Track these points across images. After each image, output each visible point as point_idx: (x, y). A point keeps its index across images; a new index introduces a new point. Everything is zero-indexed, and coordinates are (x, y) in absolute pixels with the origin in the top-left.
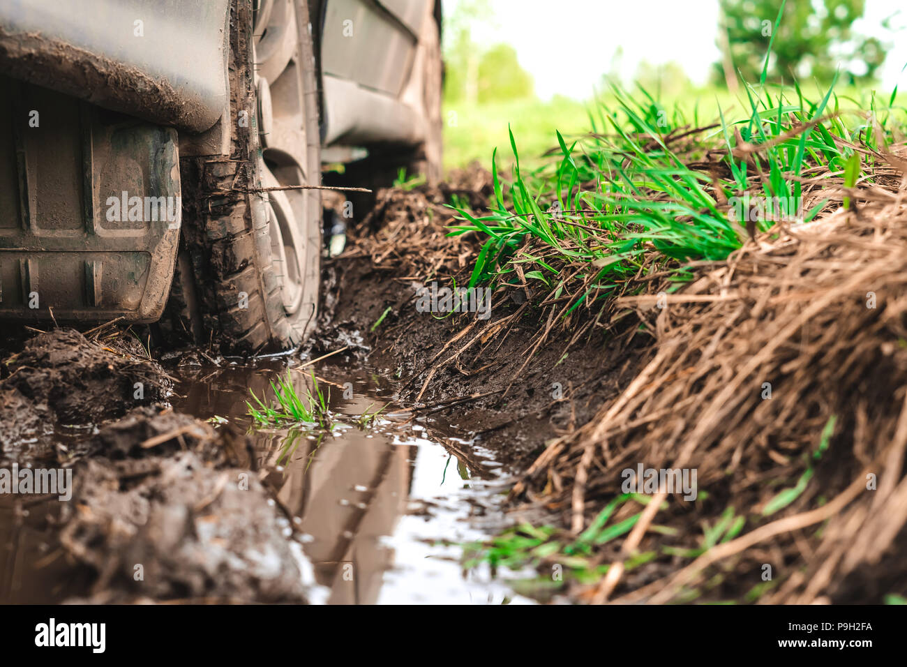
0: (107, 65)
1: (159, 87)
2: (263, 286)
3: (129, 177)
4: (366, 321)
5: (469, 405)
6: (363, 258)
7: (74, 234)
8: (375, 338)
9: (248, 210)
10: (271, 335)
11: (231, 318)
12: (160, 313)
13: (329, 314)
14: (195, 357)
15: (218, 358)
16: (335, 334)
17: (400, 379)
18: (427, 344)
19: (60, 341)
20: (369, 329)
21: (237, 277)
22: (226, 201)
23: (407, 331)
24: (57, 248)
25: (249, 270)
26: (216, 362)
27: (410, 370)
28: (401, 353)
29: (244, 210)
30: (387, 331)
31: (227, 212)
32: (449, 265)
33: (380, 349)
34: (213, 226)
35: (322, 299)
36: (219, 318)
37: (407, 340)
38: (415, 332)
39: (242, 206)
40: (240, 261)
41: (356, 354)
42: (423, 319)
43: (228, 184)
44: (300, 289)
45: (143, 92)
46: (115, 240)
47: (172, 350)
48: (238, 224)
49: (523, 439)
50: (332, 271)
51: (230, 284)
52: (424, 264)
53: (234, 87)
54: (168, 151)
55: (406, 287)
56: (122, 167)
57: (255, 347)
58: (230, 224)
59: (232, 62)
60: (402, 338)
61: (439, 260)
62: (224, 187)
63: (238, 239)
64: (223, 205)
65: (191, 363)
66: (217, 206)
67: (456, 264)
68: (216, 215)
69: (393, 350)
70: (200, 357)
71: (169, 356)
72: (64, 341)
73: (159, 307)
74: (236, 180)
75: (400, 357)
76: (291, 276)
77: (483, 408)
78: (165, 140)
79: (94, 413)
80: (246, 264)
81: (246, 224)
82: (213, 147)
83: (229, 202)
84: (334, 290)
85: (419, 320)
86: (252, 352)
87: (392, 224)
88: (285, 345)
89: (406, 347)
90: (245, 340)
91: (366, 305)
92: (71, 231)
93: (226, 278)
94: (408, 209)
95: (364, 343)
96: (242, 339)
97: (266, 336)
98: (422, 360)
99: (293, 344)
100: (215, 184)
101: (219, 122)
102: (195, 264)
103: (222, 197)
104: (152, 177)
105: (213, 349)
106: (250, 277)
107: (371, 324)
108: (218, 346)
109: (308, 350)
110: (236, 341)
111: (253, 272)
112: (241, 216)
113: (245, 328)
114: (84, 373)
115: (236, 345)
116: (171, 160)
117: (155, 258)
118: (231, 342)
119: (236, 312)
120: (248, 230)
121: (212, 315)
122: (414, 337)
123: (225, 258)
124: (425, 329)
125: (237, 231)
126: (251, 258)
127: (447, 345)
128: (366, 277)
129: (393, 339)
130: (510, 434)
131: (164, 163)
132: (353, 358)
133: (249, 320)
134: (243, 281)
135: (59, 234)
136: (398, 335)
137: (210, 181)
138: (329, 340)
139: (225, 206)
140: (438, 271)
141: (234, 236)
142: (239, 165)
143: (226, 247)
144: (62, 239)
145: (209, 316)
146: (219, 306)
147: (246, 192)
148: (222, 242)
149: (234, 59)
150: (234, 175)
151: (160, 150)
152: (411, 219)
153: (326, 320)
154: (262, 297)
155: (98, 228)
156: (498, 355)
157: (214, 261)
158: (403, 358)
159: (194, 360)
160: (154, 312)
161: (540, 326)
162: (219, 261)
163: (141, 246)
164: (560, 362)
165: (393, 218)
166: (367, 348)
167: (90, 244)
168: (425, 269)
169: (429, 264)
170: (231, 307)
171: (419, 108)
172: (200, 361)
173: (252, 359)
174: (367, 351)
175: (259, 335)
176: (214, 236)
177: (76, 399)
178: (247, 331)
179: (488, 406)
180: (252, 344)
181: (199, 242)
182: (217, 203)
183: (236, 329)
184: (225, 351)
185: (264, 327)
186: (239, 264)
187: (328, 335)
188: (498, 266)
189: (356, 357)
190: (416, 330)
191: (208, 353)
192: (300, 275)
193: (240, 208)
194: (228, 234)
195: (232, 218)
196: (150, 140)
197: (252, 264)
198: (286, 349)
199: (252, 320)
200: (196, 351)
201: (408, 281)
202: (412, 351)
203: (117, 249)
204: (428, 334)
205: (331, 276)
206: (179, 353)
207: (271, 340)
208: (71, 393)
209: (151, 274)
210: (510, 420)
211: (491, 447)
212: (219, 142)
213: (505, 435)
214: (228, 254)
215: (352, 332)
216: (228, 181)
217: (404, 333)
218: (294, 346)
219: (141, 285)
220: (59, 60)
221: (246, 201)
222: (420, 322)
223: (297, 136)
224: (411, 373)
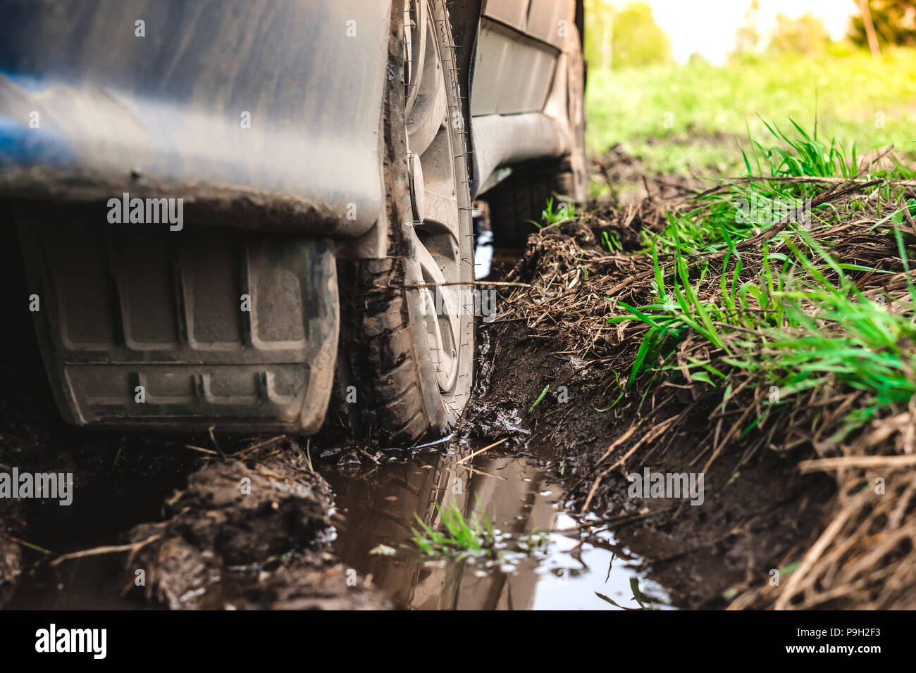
0: (264, 197)
1: (317, 207)
2: (421, 378)
3: (286, 289)
4: (523, 398)
5: (637, 523)
6: (517, 322)
7: (231, 347)
8: (535, 420)
9: (405, 304)
10: (430, 424)
11: (389, 412)
12: (319, 425)
13: (485, 384)
14: (354, 454)
15: (378, 454)
16: (493, 416)
17: (562, 477)
18: (589, 435)
19: (223, 476)
20: (528, 408)
21: (395, 371)
22: (382, 298)
23: (567, 416)
24: (214, 360)
25: (407, 363)
26: (375, 459)
27: (573, 467)
28: (562, 444)
29: (400, 305)
30: (546, 414)
31: (385, 308)
32: (607, 337)
33: (541, 436)
34: (370, 323)
35: (477, 367)
36: (377, 413)
37: (567, 427)
38: (575, 419)
39: (398, 300)
40: (397, 355)
41: (515, 439)
42: (584, 404)
43: (385, 280)
44: (456, 360)
45: (301, 214)
46: (272, 352)
47: (330, 447)
48: (395, 318)
49: (698, 578)
50: (486, 335)
51: (388, 379)
52: (581, 335)
53: (388, 181)
54: (325, 261)
55: (564, 362)
56: (279, 278)
57: (414, 437)
58: (387, 319)
59: (386, 156)
60: (562, 425)
61: (597, 330)
62: (380, 284)
63: (395, 334)
64: (380, 302)
65: (351, 461)
66: (373, 303)
67: (615, 337)
68: (372, 312)
69: (554, 439)
70: (359, 454)
71: (328, 453)
72: (227, 477)
73: (318, 419)
74: (392, 276)
75: (561, 448)
76: (447, 350)
77: (653, 530)
78: (321, 250)
79: (260, 552)
80: (403, 357)
81: (402, 318)
82: (369, 251)
83: (386, 298)
84: (489, 356)
85: (579, 404)
86: (410, 443)
87: (545, 277)
88: (444, 431)
89: (567, 436)
90: (404, 432)
91: (523, 378)
92: (228, 344)
93: (384, 373)
94: (560, 259)
95: (523, 426)
96: (401, 431)
97: (424, 425)
98: (585, 455)
99: (451, 427)
100: (371, 281)
101: (375, 226)
102: (353, 360)
103: (379, 294)
104: (309, 289)
105: (372, 446)
106: (408, 371)
107: (529, 402)
108: (377, 442)
109: (467, 435)
110: (394, 435)
111: (411, 365)
112: (398, 311)
113: (403, 421)
114: (249, 514)
115: (395, 438)
116: (328, 270)
117: (314, 370)
118: (390, 435)
119: (395, 406)
120: (405, 324)
121: (370, 410)
122: (574, 424)
123: (382, 354)
124: (586, 417)
125: (395, 327)
126: (408, 351)
127: (611, 448)
128: (522, 344)
129: (554, 426)
130: (684, 569)
131: (321, 274)
132: (512, 443)
133: (408, 413)
134: (400, 375)
135: (217, 347)
136: (558, 422)
137: (366, 278)
138: (488, 424)
139: (381, 302)
140: (595, 343)
141: (391, 332)
142: (394, 260)
143: (383, 344)
144: (220, 352)
145: (367, 411)
146: (377, 401)
147: (403, 288)
148: (380, 339)
149: (387, 152)
150: (390, 271)
151: (317, 261)
152: (563, 269)
153: (482, 391)
154: (420, 388)
155: (255, 340)
156: (665, 460)
157: (371, 358)
158: (565, 449)
159: (353, 458)
160: (314, 424)
161: (708, 432)
162: (377, 358)
163: (300, 358)
164: (732, 481)
165: (545, 271)
166: (527, 432)
167: (247, 356)
168: (583, 342)
169: (586, 336)
170: (389, 402)
171: (562, 120)
172: (359, 459)
173: (411, 451)
174: (526, 435)
175: (417, 425)
176: (370, 333)
177: (241, 541)
178: (406, 424)
179: (658, 528)
180: (411, 435)
181: (356, 340)
182: (374, 299)
183: (394, 422)
184: (384, 445)
185: (422, 418)
186: (397, 358)
187: (487, 418)
188: (661, 357)
189: (515, 442)
190: (576, 416)
191: (367, 451)
192: (455, 349)
193: (397, 303)
194: (386, 330)
195: (389, 314)
196: (307, 252)
197: (410, 357)
198: (445, 436)
199: (411, 412)
200: (356, 449)
201: (565, 355)
202: (574, 443)
203: (275, 361)
204: (589, 424)
205: (486, 340)
206: (338, 450)
207: (429, 429)
208: (236, 534)
209: (310, 386)
210: (681, 551)
211: (665, 583)
212: (376, 245)
213: (679, 569)
214: (385, 351)
215: (510, 412)
216: (384, 277)
217: (565, 419)
218: (453, 429)
219: (300, 397)
220: (217, 202)
221: (403, 296)
222: (580, 407)
223: (449, 203)
224: (574, 471)
